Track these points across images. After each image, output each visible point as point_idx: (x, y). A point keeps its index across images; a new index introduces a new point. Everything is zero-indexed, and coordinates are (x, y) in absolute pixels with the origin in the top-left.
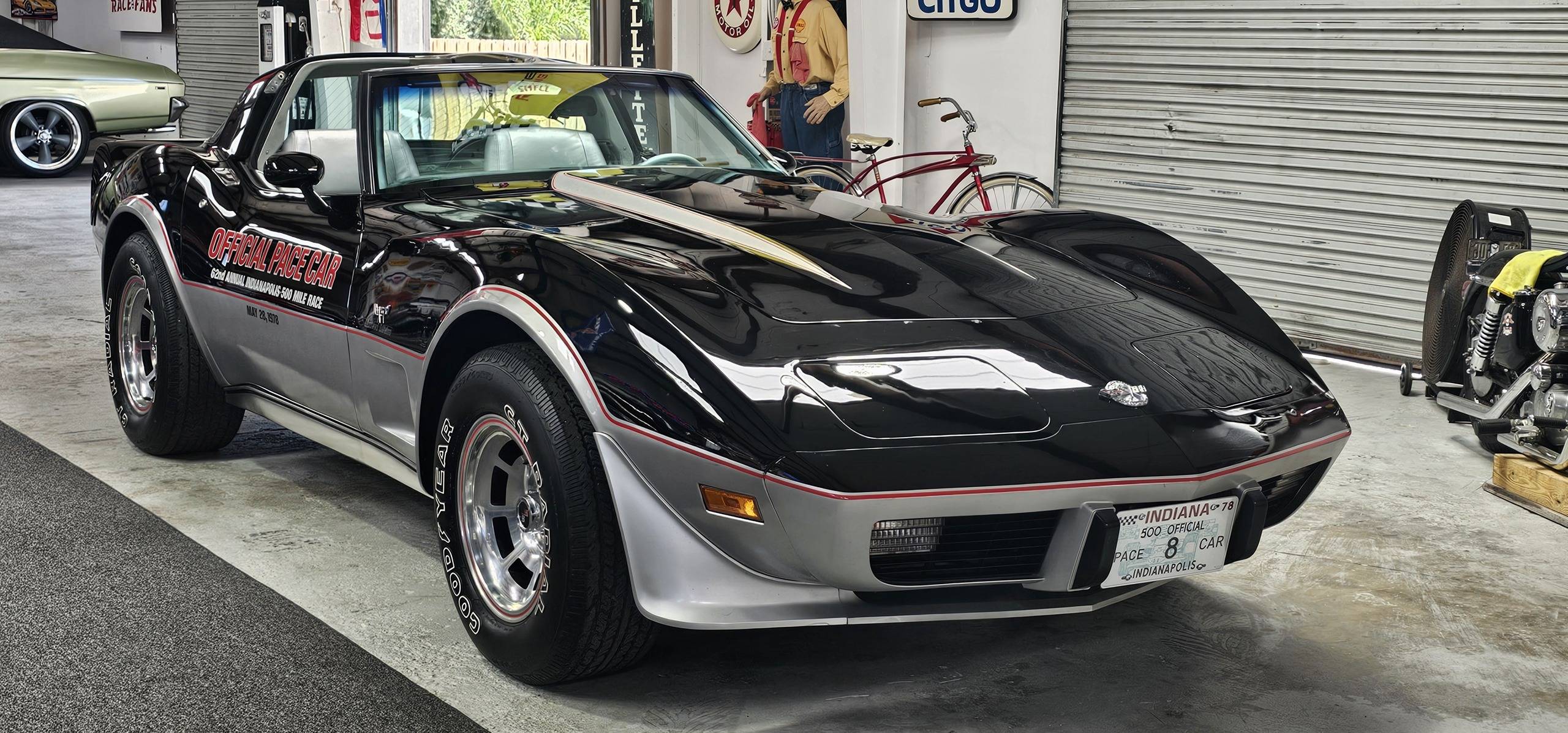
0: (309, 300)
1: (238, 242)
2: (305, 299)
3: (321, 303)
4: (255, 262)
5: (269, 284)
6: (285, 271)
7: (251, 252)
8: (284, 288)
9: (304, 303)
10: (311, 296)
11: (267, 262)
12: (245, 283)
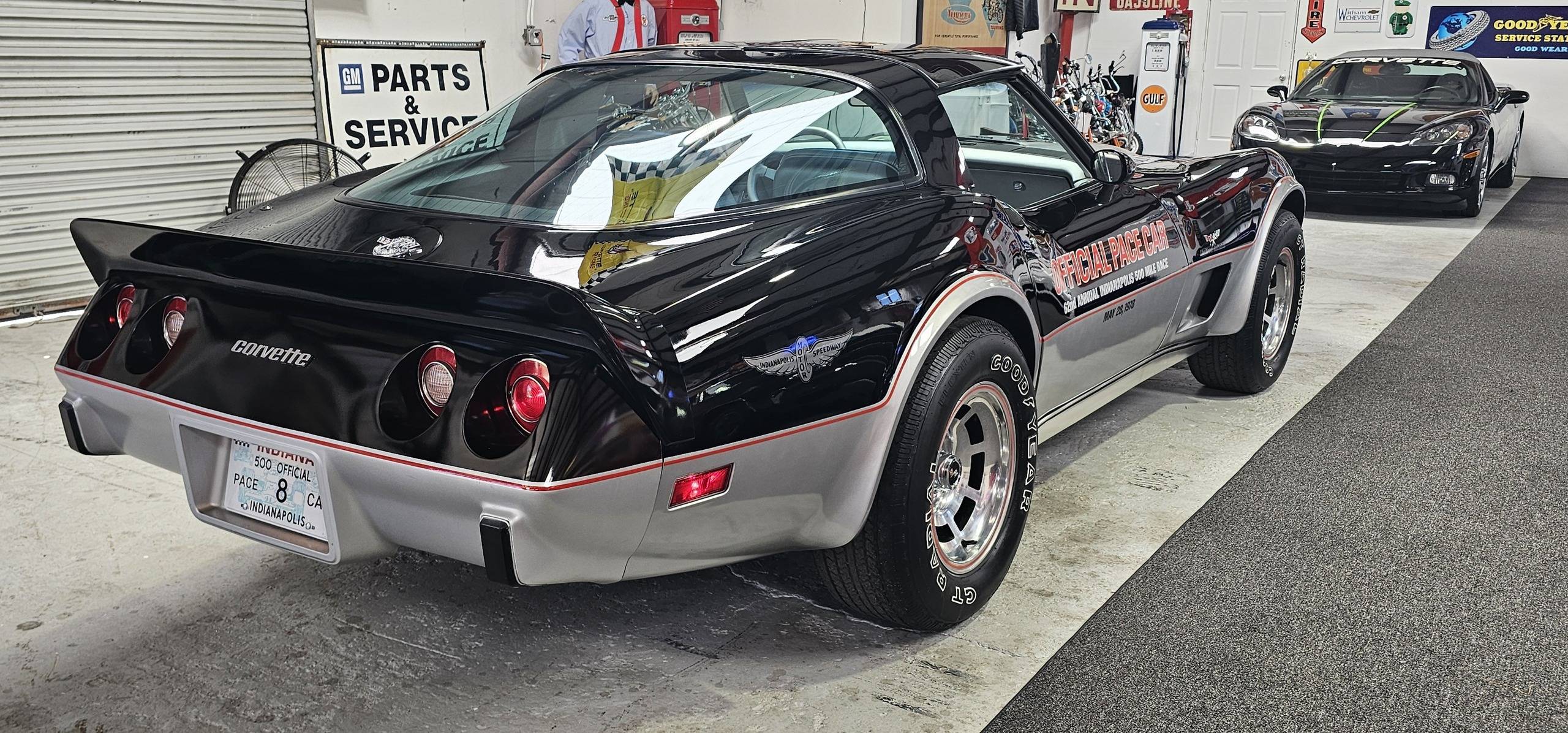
0: (1158, 266)
1: (1070, 263)
2: (1154, 268)
3: (1167, 263)
4: (1100, 269)
5: (1121, 278)
6: (1130, 259)
7: (1090, 261)
8: (1136, 272)
9: (1155, 272)
10: (1158, 263)
11: (1111, 263)
12: (1099, 293)
